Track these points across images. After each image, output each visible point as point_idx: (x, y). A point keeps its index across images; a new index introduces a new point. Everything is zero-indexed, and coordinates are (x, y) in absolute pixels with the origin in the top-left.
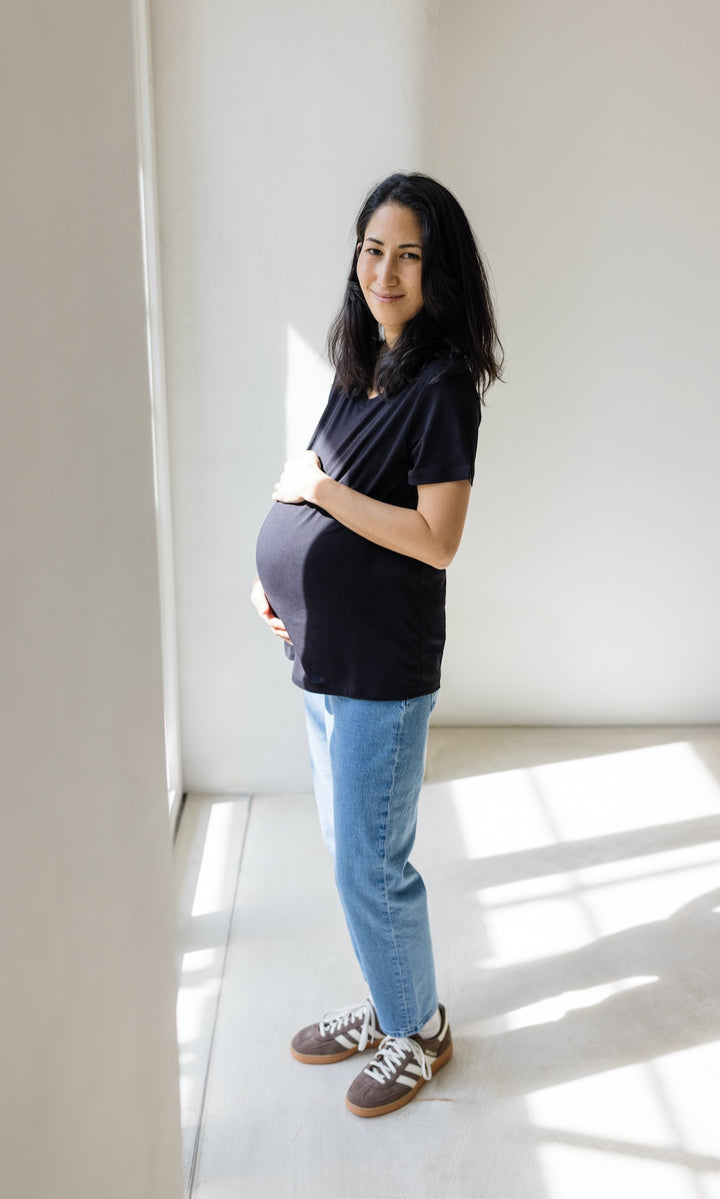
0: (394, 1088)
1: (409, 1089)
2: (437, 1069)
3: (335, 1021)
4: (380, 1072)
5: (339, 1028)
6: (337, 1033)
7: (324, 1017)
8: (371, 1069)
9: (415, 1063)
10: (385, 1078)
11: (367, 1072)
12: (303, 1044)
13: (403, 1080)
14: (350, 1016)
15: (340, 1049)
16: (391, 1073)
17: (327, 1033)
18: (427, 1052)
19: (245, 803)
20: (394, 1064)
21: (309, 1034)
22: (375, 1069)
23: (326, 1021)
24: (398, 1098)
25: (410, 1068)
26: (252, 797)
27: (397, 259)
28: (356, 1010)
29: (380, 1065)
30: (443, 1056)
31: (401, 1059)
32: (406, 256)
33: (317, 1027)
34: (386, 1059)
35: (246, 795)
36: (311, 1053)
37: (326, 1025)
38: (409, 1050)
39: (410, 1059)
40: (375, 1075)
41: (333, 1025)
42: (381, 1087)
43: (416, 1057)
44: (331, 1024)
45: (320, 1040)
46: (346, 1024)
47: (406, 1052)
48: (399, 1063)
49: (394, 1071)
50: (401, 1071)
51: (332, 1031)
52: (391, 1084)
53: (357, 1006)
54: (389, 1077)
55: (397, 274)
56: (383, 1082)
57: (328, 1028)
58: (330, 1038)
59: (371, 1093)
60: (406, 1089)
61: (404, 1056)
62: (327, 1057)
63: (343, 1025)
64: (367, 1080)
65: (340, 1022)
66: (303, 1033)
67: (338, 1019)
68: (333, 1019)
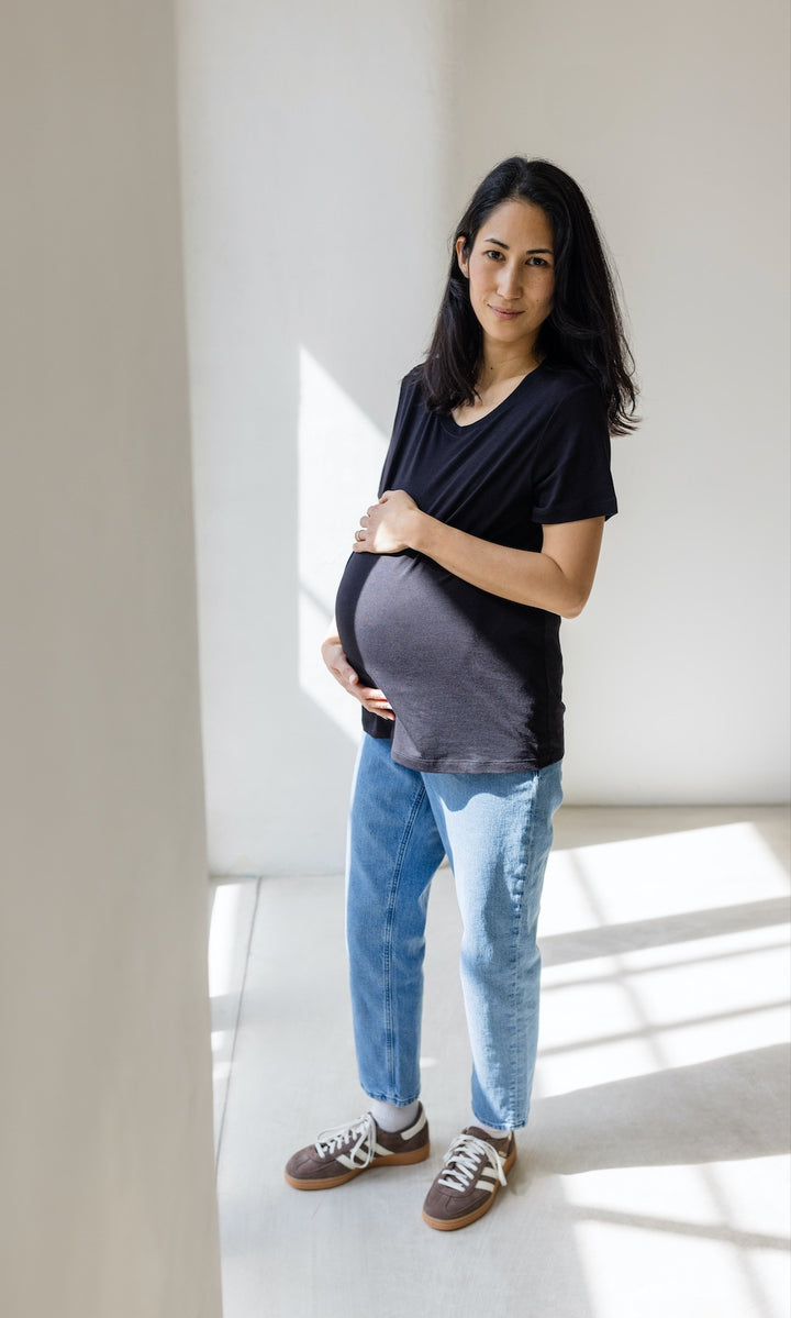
0: (476, 1195)
1: (489, 1193)
2: (508, 1171)
3: (332, 1141)
4: (457, 1180)
5: (339, 1147)
6: (338, 1153)
7: (319, 1138)
8: (445, 1179)
9: (489, 1165)
10: (464, 1186)
11: (441, 1181)
12: (300, 1169)
13: (481, 1185)
14: (350, 1133)
15: (343, 1169)
16: (468, 1179)
17: (327, 1153)
18: (501, 1153)
19: (252, 886)
20: (469, 1170)
21: (305, 1157)
22: (449, 1179)
23: (323, 1142)
24: (481, 1205)
25: (487, 1172)
26: (260, 879)
27: (523, 266)
28: (357, 1126)
29: (453, 1172)
30: (511, 1157)
31: (476, 1164)
32: (532, 262)
33: (313, 1148)
34: (460, 1166)
35: (254, 877)
36: (311, 1178)
37: (323, 1146)
38: (483, 1153)
39: (485, 1162)
40: (450, 1183)
41: (332, 1145)
42: (460, 1196)
43: (491, 1160)
44: (329, 1144)
45: (320, 1162)
46: (347, 1141)
47: (479, 1156)
48: (475, 1168)
49: (471, 1176)
50: (479, 1176)
51: (332, 1151)
52: (472, 1190)
53: (357, 1121)
54: (467, 1184)
55: (521, 285)
56: (462, 1190)
57: (326, 1149)
58: (330, 1159)
59: (452, 1203)
60: (487, 1194)
61: (478, 1160)
62: (329, 1180)
63: (343, 1143)
64: (443, 1191)
65: (340, 1141)
66: (297, 1157)
67: (336, 1139)
68: (330, 1138)
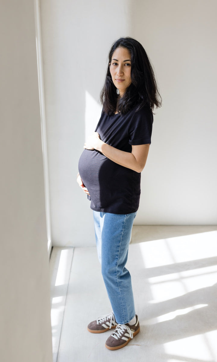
0: (121, 341)
1: (126, 341)
2: (135, 335)
3: (102, 320)
4: (116, 336)
5: (103, 322)
6: (102, 323)
7: (98, 318)
9: (128, 333)
10: (118, 338)
11: (112, 336)
12: (91, 327)
13: (123, 338)
14: (106, 318)
15: (103, 328)
16: (120, 336)
17: (99, 323)
18: (132, 329)
19: (72, 250)
20: (121, 333)
21: (93, 324)
22: (115, 335)
23: (99, 319)
24: (122, 344)
25: (126, 335)
26: (74, 248)
27: (123, 66)
28: (108, 316)
29: (116, 333)
30: (137, 331)
31: (123, 332)
32: (126, 65)
33: (96, 321)
34: (118, 332)
35: (72, 247)
36: (94, 330)
37: (99, 321)
38: (126, 329)
39: (126, 332)
40: (115, 337)
41: (101, 321)
42: (116, 340)
43: (128, 331)
45: (97, 325)
46: (105, 320)
47: (125, 330)
48: (122, 333)
49: (121, 335)
50: (123, 336)
51: (101, 323)
52: (120, 339)
53: (108, 315)
54: (119, 337)
56: (117, 339)
57: (99, 322)
58: (100, 325)
59: (113, 342)
60: (125, 341)
61: (124, 331)
62: (99, 331)
63: (104, 321)
64: (112, 338)
65: (103, 320)
66: (91, 323)
67: (103, 319)
68: (101, 319)
